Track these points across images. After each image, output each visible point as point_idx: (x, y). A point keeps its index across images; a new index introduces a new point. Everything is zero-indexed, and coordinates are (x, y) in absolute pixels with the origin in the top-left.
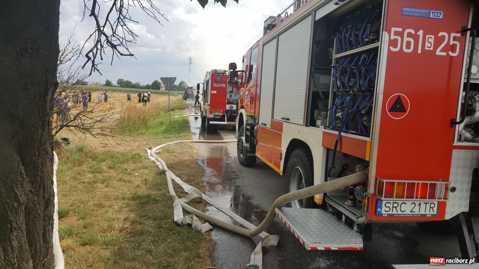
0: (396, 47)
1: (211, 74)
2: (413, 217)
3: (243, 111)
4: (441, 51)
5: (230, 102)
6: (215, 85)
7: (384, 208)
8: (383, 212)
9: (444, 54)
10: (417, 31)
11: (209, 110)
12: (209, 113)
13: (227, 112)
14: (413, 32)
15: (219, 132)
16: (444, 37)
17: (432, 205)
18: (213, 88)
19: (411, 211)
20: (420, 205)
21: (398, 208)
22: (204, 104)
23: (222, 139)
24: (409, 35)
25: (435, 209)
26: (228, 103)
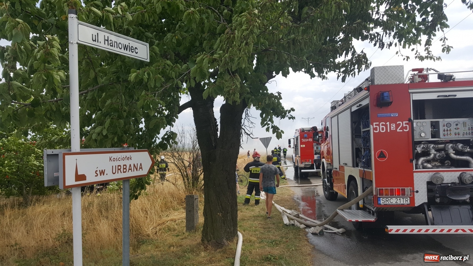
0: (377, 130)
1: (299, 132)
2: (397, 205)
3: (324, 160)
4: (399, 130)
5: (317, 153)
6: (304, 140)
7: (381, 201)
8: (381, 203)
9: (402, 131)
10: (386, 123)
11: (300, 160)
12: (300, 162)
13: (315, 161)
14: (384, 123)
15: (309, 178)
16: (400, 124)
17: (407, 199)
18: (302, 143)
19: (396, 202)
20: (400, 199)
21: (389, 201)
22: (296, 156)
23: (311, 183)
24: (382, 125)
25: (409, 201)
26: (316, 154)
